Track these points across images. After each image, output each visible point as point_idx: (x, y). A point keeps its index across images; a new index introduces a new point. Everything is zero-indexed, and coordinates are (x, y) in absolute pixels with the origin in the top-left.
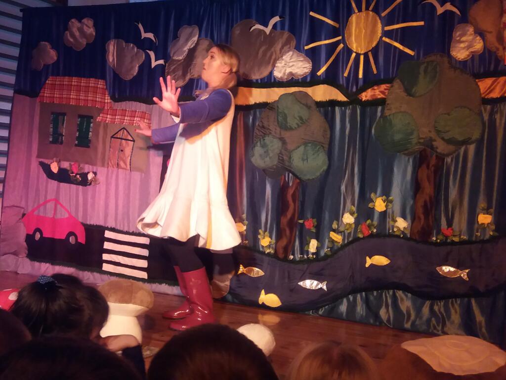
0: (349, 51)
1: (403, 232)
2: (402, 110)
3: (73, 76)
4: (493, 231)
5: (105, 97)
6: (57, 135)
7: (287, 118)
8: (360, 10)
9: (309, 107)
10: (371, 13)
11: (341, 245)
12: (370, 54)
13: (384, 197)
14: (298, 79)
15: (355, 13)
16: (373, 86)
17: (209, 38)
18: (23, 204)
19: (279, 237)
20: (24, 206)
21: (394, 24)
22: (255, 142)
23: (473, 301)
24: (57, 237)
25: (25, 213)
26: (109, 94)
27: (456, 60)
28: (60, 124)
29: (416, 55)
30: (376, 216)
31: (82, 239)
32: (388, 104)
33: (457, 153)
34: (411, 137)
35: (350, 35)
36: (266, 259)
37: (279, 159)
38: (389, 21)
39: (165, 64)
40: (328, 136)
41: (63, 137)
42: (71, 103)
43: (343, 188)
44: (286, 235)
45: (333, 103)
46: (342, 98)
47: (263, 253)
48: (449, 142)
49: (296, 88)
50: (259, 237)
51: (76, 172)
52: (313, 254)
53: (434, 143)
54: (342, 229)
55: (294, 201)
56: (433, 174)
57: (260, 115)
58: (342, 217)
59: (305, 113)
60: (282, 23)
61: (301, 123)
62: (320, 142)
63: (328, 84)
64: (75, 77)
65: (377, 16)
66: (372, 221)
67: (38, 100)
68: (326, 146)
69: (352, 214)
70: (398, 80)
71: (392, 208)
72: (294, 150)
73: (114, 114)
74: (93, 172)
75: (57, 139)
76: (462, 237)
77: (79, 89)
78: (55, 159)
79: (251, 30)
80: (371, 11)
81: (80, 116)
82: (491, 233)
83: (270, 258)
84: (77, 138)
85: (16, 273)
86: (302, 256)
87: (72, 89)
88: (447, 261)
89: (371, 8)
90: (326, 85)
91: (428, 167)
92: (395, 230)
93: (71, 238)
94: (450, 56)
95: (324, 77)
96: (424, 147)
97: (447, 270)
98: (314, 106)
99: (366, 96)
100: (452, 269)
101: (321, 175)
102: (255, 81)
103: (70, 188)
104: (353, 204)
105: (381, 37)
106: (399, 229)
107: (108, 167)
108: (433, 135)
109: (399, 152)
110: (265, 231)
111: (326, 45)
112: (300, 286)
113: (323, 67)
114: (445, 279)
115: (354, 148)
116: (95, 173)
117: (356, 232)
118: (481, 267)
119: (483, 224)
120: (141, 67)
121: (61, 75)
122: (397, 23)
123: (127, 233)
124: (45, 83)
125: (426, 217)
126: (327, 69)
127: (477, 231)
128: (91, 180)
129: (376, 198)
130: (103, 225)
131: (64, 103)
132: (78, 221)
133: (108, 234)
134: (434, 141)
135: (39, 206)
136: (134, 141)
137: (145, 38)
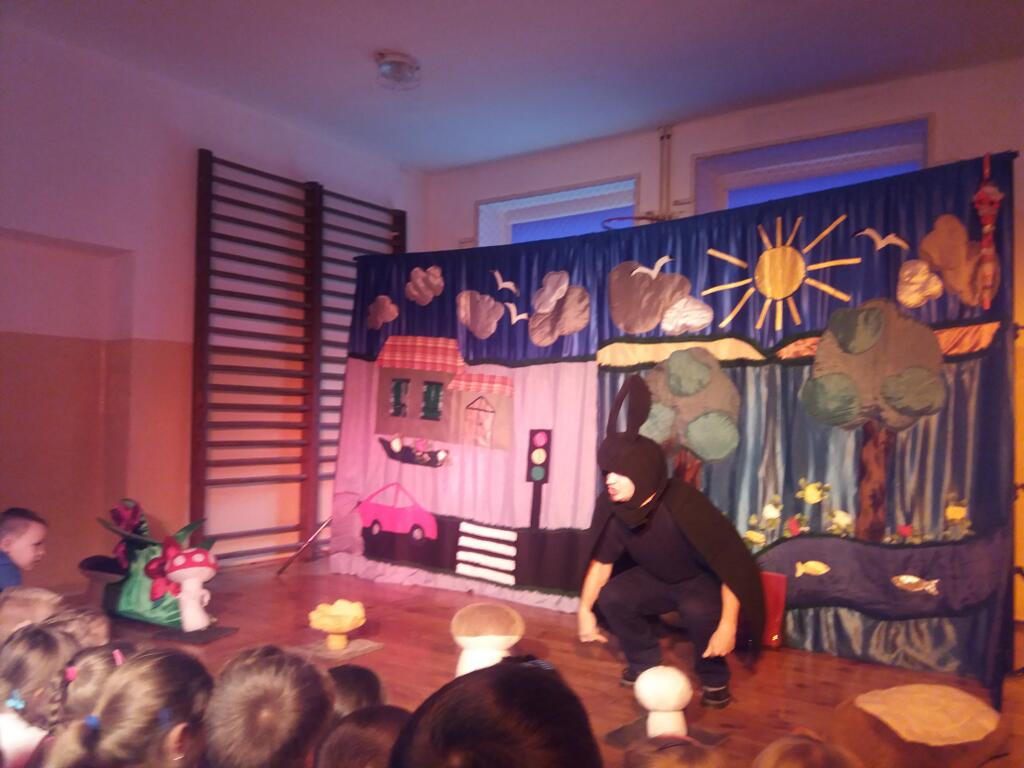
0: (760, 298)
1: (845, 531)
2: (838, 370)
3: (417, 335)
4: (968, 529)
5: (457, 359)
6: (398, 406)
7: (681, 380)
8: (774, 245)
9: (709, 367)
10: (789, 248)
11: (763, 548)
12: (790, 300)
13: (818, 484)
14: (695, 332)
15: (767, 250)
16: (796, 340)
17: (580, 285)
18: (358, 490)
20: (359, 492)
21: (820, 262)
24: (399, 530)
25: (361, 500)
26: (462, 356)
27: (905, 307)
28: (403, 393)
29: (852, 301)
30: (808, 510)
31: (432, 534)
32: (818, 363)
33: (913, 426)
34: (852, 405)
35: (762, 277)
38: (814, 257)
40: (738, 404)
41: (407, 408)
42: (415, 368)
43: (761, 473)
45: (743, 363)
46: (755, 355)
48: (903, 411)
49: (695, 343)
51: (422, 451)
53: (882, 414)
54: (762, 525)
56: (883, 453)
58: (763, 510)
59: (705, 376)
60: (673, 264)
61: (701, 388)
62: (727, 412)
63: (735, 338)
64: (420, 335)
65: (797, 252)
66: (803, 514)
67: (376, 364)
68: (736, 417)
69: (776, 505)
70: (830, 332)
71: (829, 498)
72: (692, 422)
73: (469, 379)
74: (445, 451)
75: (399, 410)
76: (926, 536)
77: (424, 349)
78: (396, 435)
79: (634, 273)
80: (792, 245)
81: (427, 383)
82: (965, 532)
84: (423, 409)
87: (417, 351)
88: (906, 569)
89: (790, 241)
90: (732, 339)
91: (876, 445)
92: (833, 527)
93: (415, 532)
94: (898, 304)
95: (730, 329)
96: (868, 419)
98: (716, 367)
99: (787, 353)
100: (915, 580)
101: (729, 454)
102: (639, 335)
103: (415, 470)
104: (777, 493)
105: (804, 279)
106: (839, 527)
107: (463, 445)
108: (880, 403)
109: (836, 424)
111: (732, 290)
113: (728, 316)
114: (904, 593)
115: (775, 420)
116: (447, 452)
117: (781, 530)
118: (954, 577)
119: (953, 520)
120: (500, 323)
121: (404, 333)
122: (825, 261)
123: (488, 526)
124: (383, 345)
125: (876, 511)
126: (733, 320)
127: (946, 529)
128: (443, 461)
129: (807, 485)
130: (458, 516)
131: (407, 367)
132: (425, 510)
133: (464, 527)
134: (883, 410)
135: (378, 492)
136: (494, 412)
137: (502, 289)
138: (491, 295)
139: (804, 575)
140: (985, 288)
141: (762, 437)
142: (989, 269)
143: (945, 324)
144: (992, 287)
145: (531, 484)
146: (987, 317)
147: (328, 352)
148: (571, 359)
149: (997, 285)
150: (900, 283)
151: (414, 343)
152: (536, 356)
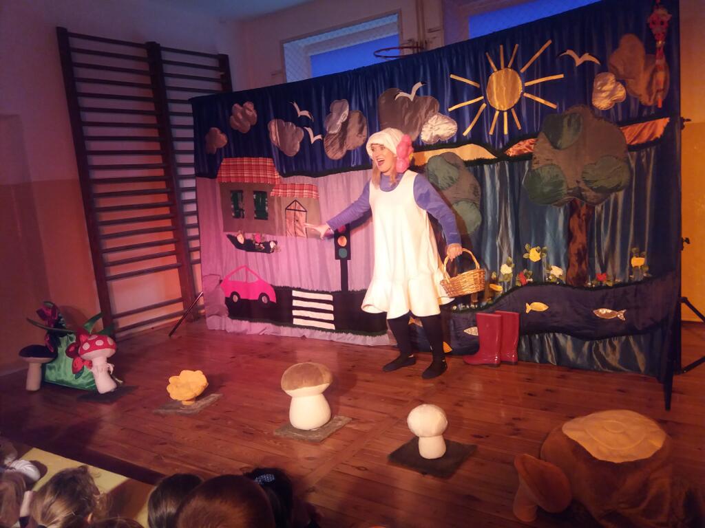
0: (493, 110)
1: (558, 279)
2: (549, 162)
3: (243, 157)
4: (646, 272)
5: (274, 173)
6: (238, 211)
7: (438, 179)
8: (499, 68)
9: (457, 166)
10: (510, 70)
11: (502, 294)
12: (513, 110)
13: (538, 248)
14: (445, 141)
15: (494, 71)
16: (518, 142)
17: (358, 110)
18: (221, 274)
21: (533, 80)
23: (631, 339)
24: (251, 298)
25: (222, 279)
26: (277, 170)
27: (598, 110)
28: (240, 202)
29: (558, 108)
31: (273, 299)
32: (535, 158)
33: (606, 200)
34: (560, 189)
35: (492, 96)
38: (528, 76)
40: (480, 193)
41: (244, 212)
42: (245, 181)
43: (498, 242)
45: (481, 162)
46: (490, 156)
48: (597, 190)
49: (444, 150)
51: (259, 242)
52: (475, 304)
53: (583, 193)
54: (501, 279)
56: (584, 222)
58: (500, 269)
59: (454, 173)
60: (425, 88)
61: (452, 183)
62: (472, 200)
63: (474, 144)
64: (246, 156)
65: (516, 73)
66: (528, 269)
67: (217, 180)
68: (478, 203)
69: (509, 265)
70: (543, 134)
71: (547, 257)
73: (285, 188)
74: (274, 242)
75: (239, 214)
76: (616, 280)
77: (250, 168)
78: (240, 231)
79: (397, 97)
80: (511, 68)
81: (255, 192)
82: (645, 275)
84: (256, 212)
86: (464, 306)
87: (245, 168)
88: (603, 303)
89: (509, 66)
90: (472, 145)
91: (579, 217)
92: (550, 277)
93: (263, 298)
94: (592, 107)
95: (470, 137)
96: (573, 197)
97: (604, 312)
98: (463, 166)
99: (512, 152)
100: (609, 311)
101: (475, 230)
103: (256, 255)
104: (510, 256)
105: (522, 94)
106: (554, 277)
107: (286, 236)
108: (582, 185)
109: (550, 203)
111: (468, 105)
112: (466, 333)
113: (468, 126)
114: (602, 321)
115: (506, 202)
116: (276, 242)
117: (514, 281)
118: (637, 308)
119: (636, 267)
120: (302, 144)
121: (233, 155)
122: (537, 79)
123: (313, 292)
124: (220, 165)
125: (580, 264)
126: (472, 129)
127: (631, 273)
128: (274, 249)
129: (530, 249)
130: (290, 286)
131: (240, 181)
132: (267, 283)
133: (295, 293)
134: (584, 190)
135: (233, 273)
136: (306, 211)
137: (301, 116)
138: (293, 122)
139: (531, 311)
140: (658, 91)
141: (497, 216)
142: (661, 76)
143: (629, 121)
144: (663, 90)
145: (339, 261)
146: (660, 114)
147: (182, 171)
148: (357, 168)
149: (668, 88)
150: (594, 91)
151: (242, 163)
152: (332, 167)
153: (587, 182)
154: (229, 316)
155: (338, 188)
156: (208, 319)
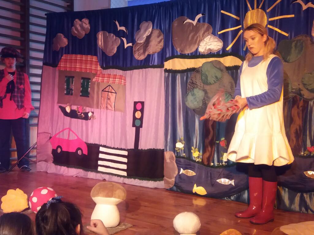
3: (77, 54)
5: (97, 66)
6: (69, 90)
7: (207, 77)
8: (253, 8)
9: (222, 70)
10: (260, 10)
14: (215, 53)
15: (250, 10)
17: (158, 29)
18: (50, 131)
19: (204, 152)
20: (50, 133)
21: (275, 17)
22: (187, 92)
24: (71, 151)
25: (51, 136)
26: (100, 65)
28: (71, 83)
29: (289, 36)
31: (86, 152)
35: (247, 24)
36: (197, 165)
37: (203, 103)
38: (272, 15)
39: (133, 46)
41: (73, 91)
42: (77, 71)
44: (208, 150)
45: (237, 68)
47: (195, 161)
49: (213, 58)
50: (192, 151)
51: (81, 112)
52: (225, 162)
55: (213, 129)
56: (301, 112)
57: (191, 75)
59: (219, 74)
60: (204, 18)
61: (217, 80)
62: (228, 92)
63: (233, 56)
64: (79, 54)
65: (264, 12)
67: (57, 68)
72: (212, 97)
73: (103, 77)
74: (92, 112)
75: (69, 92)
77: (81, 62)
78: (68, 104)
79: (185, 22)
81: (82, 78)
83: (199, 164)
84: (81, 92)
85: (47, 173)
86: (218, 163)
87: (78, 62)
88: (311, 167)
89: (260, 7)
90: (232, 56)
91: (298, 107)
93: (79, 151)
95: (231, 51)
96: (295, 95)
97: (311, 173)
98: (225, 70)
102: (187, 55)
103: (78, 121)
105: (267, 25)
107: (101, 109)
108: (301, 87)
110: (196, 147)
111: (231, 31)
112: (217, 182)
113: (230, 45)
114: (309, 179)
116: (93, 113)
120: (118, 48)
121: (70, 53)
122: (277, 16)
123: (114, 148)
124: (61, 58)
128: (91, 117)
130: (98, 144)
131: (73, 70)
132: (83, 141)
133: (101, 149)
134: (302, 90)
135: (59, 133)
136: (116, 93)
137: (120, 30)
138: (114, 33)
145: (135, 128)
147: (33, 62)
148: (154, 67)
150: (313, 27)
151: (76, 58)
152: (137, 65)
153: (304, 85)
154: (53, 163)
155: (139, 79)
156: (38, 163)
